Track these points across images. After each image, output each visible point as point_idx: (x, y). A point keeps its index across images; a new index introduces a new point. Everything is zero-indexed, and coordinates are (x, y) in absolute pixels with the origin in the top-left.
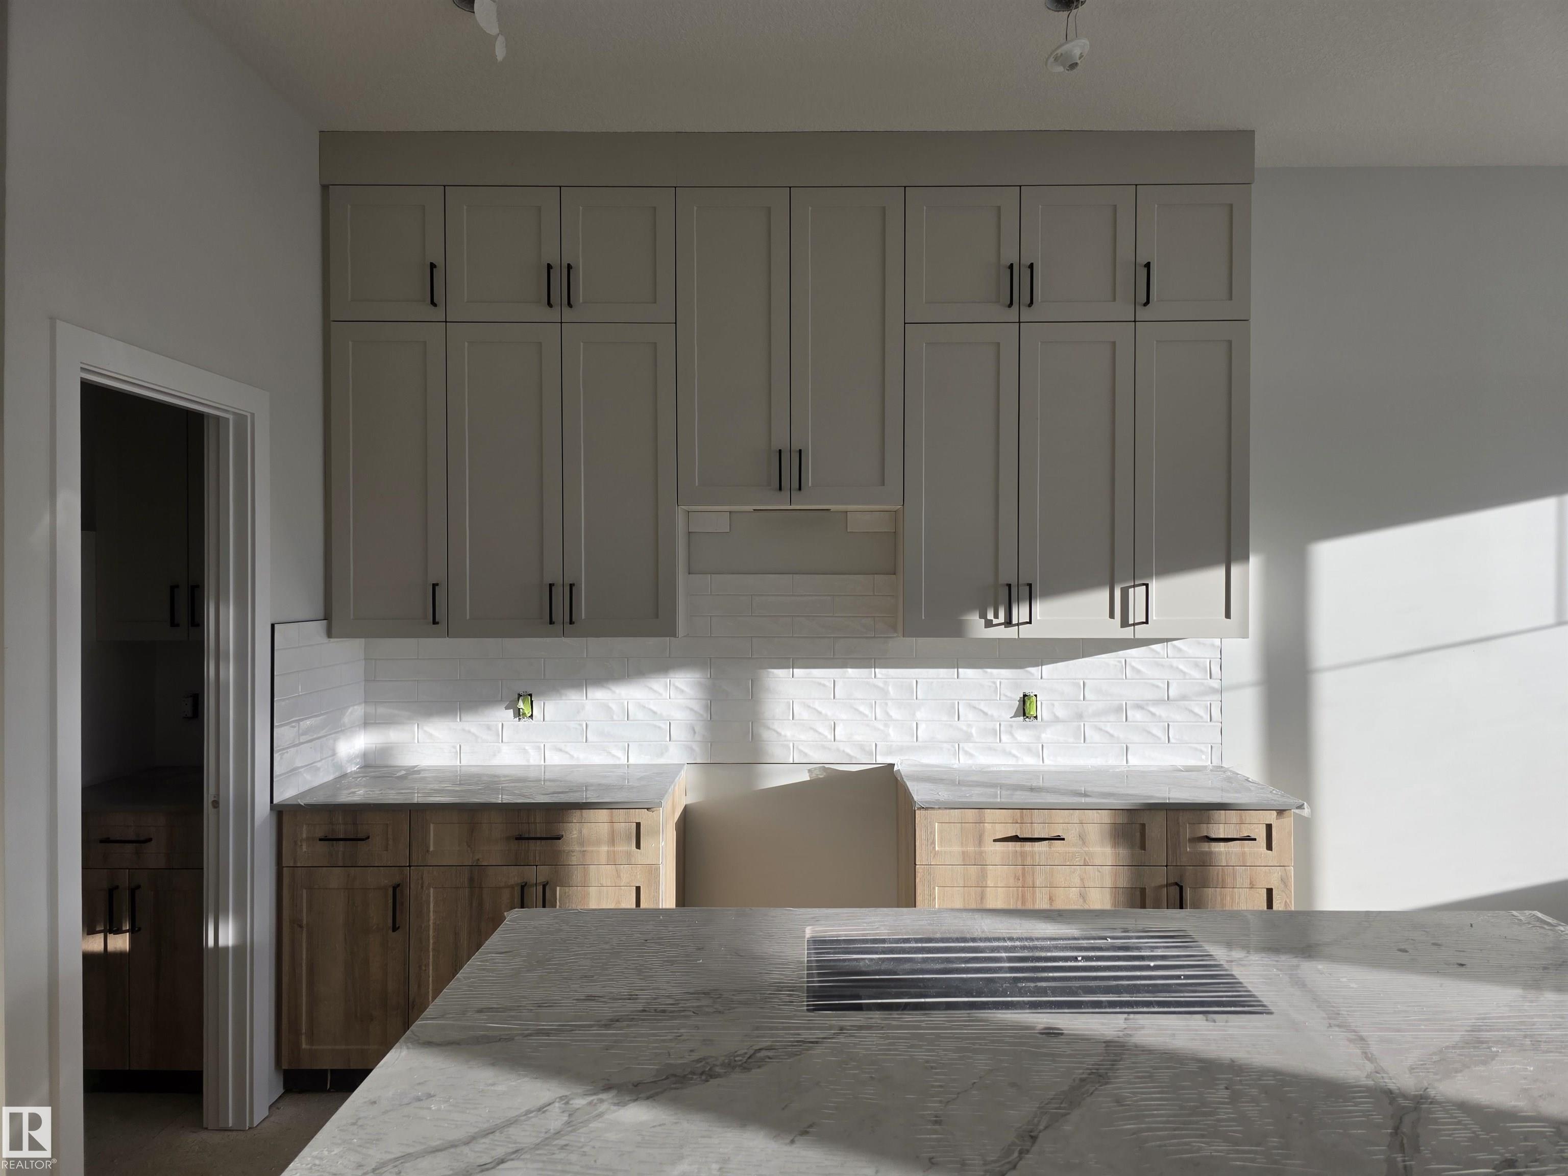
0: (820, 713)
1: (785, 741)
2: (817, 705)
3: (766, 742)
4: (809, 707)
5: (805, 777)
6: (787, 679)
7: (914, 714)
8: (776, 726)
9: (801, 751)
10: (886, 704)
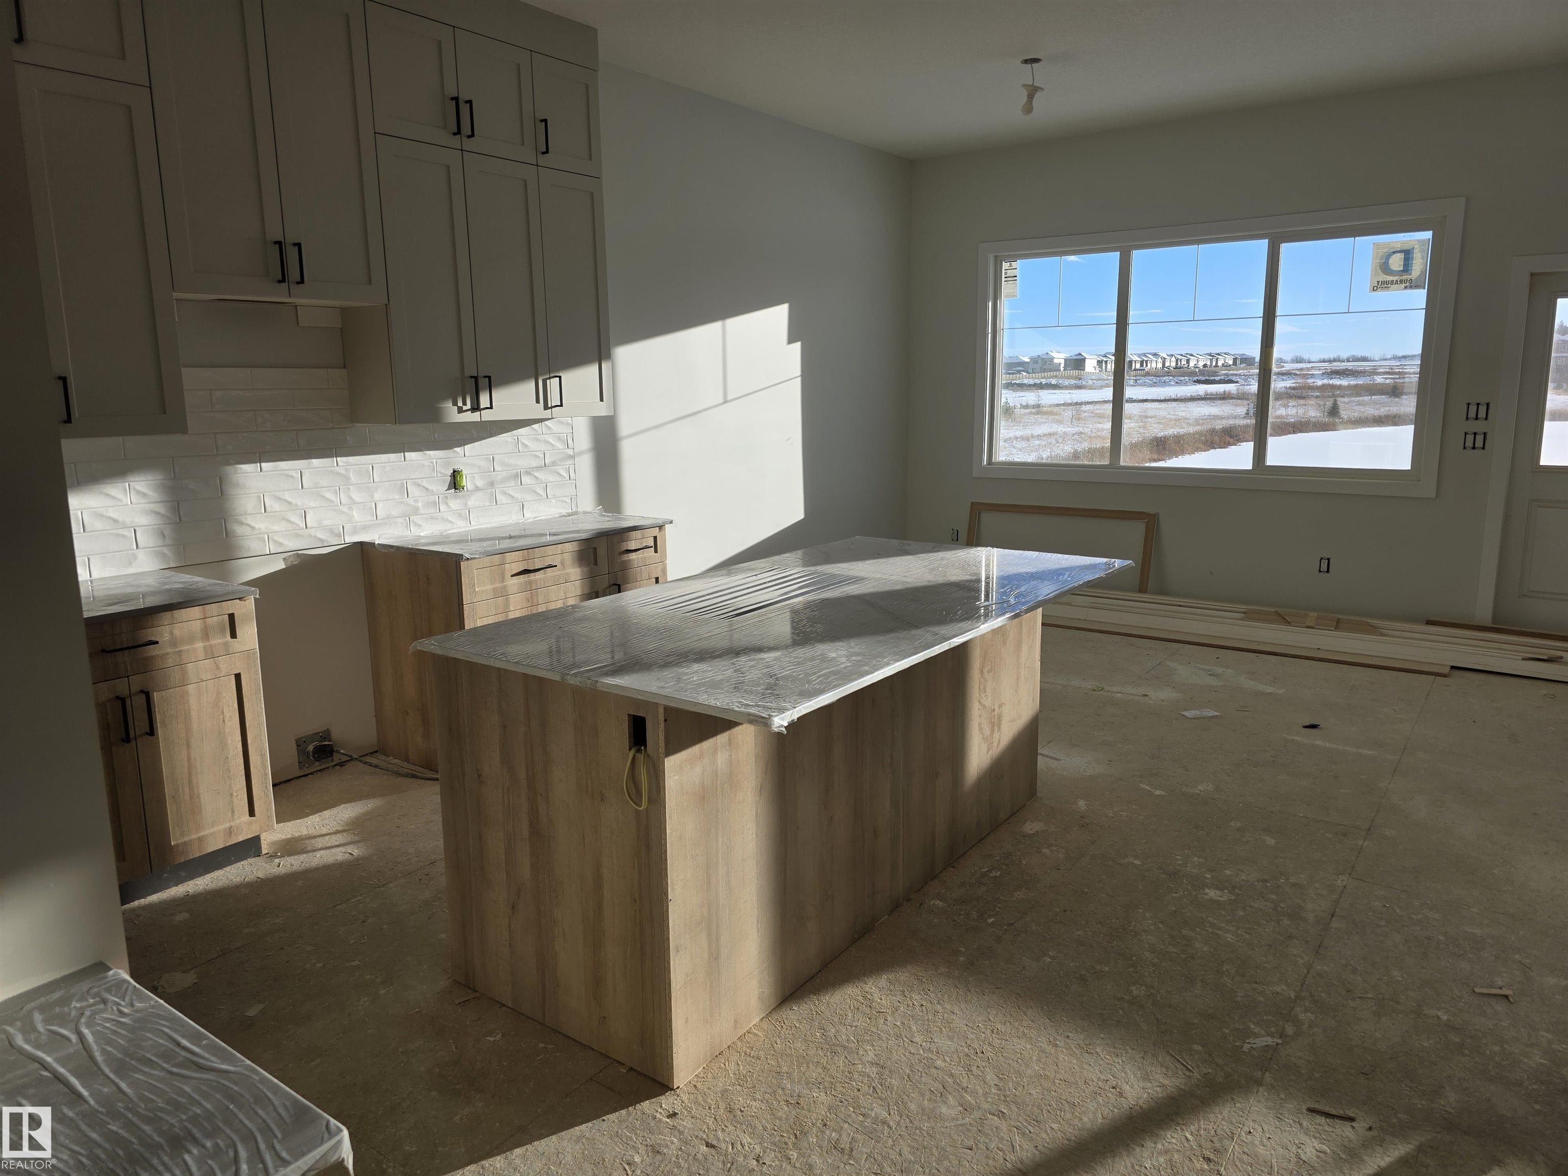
0: (290, 503)
1: (260, 534)
2: (287, 496)
3: (241, 538)
4: (280, 499)
5: (281, 565)
6: (256, 474)
7: (372, 496)
8: (249, 520)
9: (275, 542)
10: (349, 489)
